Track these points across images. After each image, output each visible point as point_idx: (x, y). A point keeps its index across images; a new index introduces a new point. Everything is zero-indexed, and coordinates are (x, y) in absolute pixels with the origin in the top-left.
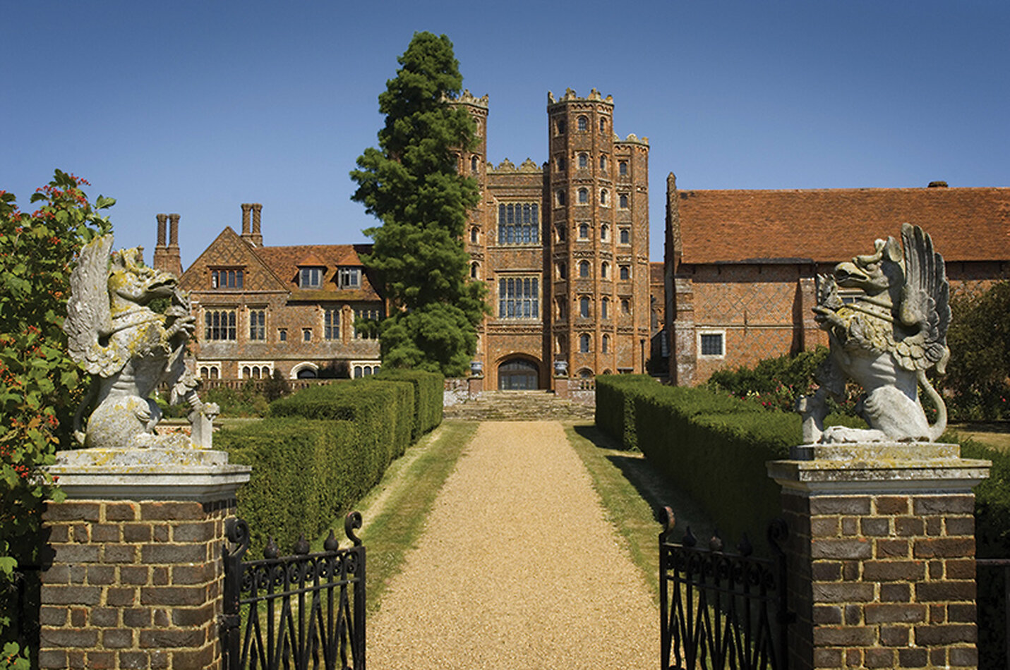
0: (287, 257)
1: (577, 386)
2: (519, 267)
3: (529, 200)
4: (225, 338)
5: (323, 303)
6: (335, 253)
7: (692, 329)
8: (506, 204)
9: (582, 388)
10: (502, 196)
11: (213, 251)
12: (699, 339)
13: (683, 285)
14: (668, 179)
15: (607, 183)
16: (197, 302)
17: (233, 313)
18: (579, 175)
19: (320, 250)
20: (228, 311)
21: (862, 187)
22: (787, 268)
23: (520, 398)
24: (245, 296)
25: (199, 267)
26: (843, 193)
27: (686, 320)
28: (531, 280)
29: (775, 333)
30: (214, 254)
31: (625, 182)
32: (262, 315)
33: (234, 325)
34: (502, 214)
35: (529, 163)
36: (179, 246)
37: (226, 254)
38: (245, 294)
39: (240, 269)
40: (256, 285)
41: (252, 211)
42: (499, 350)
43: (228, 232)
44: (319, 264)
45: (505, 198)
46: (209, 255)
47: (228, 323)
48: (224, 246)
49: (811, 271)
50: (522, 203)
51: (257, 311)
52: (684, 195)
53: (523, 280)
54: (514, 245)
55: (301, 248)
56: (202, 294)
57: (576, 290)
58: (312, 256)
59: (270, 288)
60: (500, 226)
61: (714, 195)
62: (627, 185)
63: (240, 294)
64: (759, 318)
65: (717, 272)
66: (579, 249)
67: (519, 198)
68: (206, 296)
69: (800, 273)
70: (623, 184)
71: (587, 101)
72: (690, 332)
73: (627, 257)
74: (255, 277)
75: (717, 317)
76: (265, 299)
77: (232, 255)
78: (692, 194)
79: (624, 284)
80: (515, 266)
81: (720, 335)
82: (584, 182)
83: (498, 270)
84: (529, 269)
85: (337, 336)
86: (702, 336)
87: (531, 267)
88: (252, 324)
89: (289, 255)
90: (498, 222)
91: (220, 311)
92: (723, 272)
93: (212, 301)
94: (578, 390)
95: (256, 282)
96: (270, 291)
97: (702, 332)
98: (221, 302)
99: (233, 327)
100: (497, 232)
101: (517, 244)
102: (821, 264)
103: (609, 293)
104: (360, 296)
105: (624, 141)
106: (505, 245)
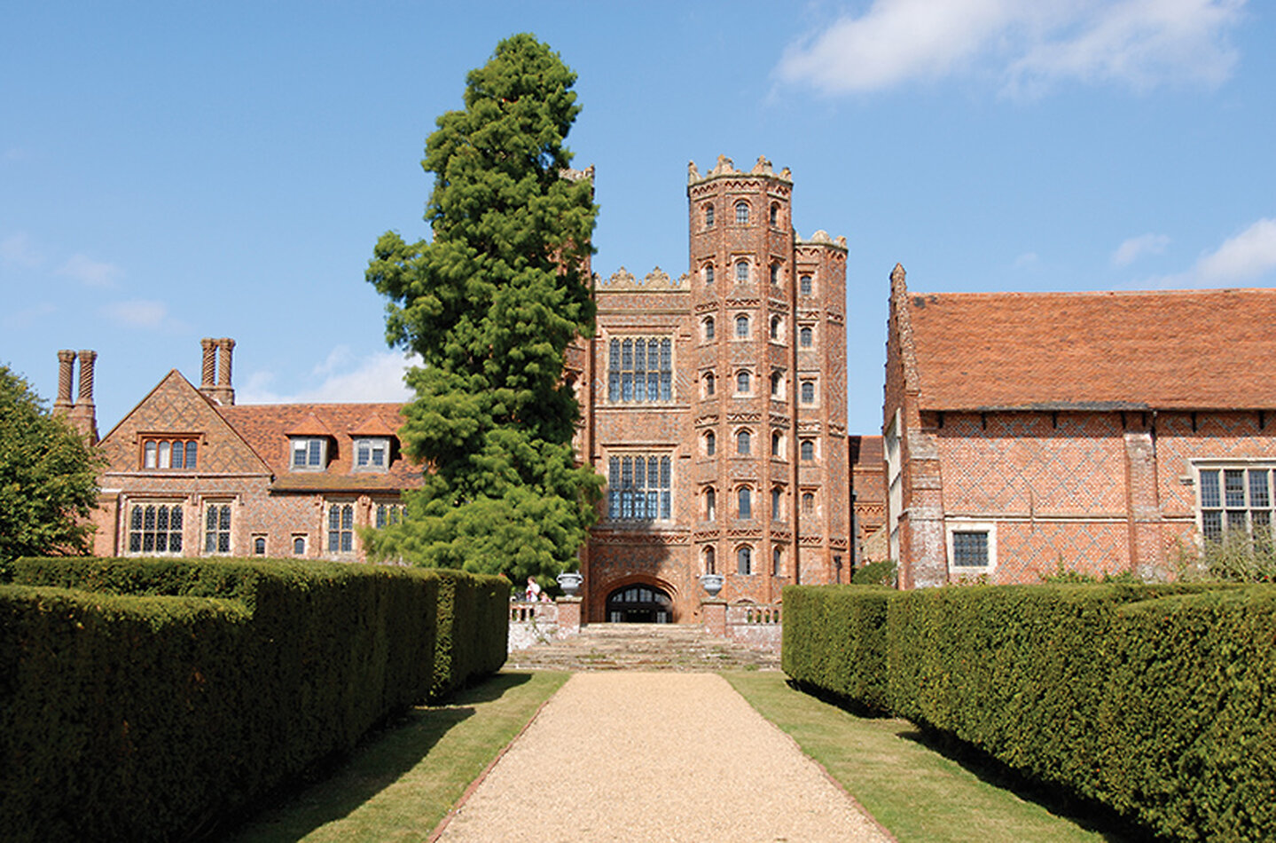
0: (271, 422)
1: (742, 616)
2: (642, 438)
3: (656, 333)
4: (163, 549)
5: (327, 494)
6: (350, 415)
7: (939, 520)
8: (621, 338)
9: (750, 618)
10: (614, 327)
11: (148, 408)
12: (950, 539)
13: (922, 446)
14: (892, 275)
15: (780, 306)
16: (119, 490)
17: (177, 508)
18: (736, 293)
19: (325, 412)
20: (171, 506)
21: (1227, 288)
22: (1101, 419)
23: (644, 636)
24: (199, 481)
25: (125, 434)
26: (1192, 296)
27: (928, 505)
28: (659, 460)
29: (1083, 530)
30: (149, 412)
31: (810, 306)
32: (226, 513)
33: (180, 527)
34: (614, 355)
35: (657, 273)
36: (95, 403)
37: (170, 414)
38: (199, 477)
39: (193, 437)
40: (217, 464)
41: (218, 350)
42: (607, 570)
43: (172, 379)
44: (323, 433)
45: (619, 330)
46: (142, 414)
47: (169, 526)
48: (166, 401)
49: (1144, 424)
50: (647, 338)
51: (219, 506)
52: (919, 302)
53: (646, 459)
54: (633, 403)
55: (294, 408)
56: (127, 476)
57: (732, 475)
58: (313, 420)
59: (241, 468)
60: (611, 373)
61: (970, 301)
62: (813, 310)
63: (193, 477)
64: (1054, 504)
65: (980, 424)
66: (737, 409)
67: (643, 330)
68: (135, 479)
69: (1124, 427)
70: (806, 310)
71: (752, 176)
72: (936, 525)
73: (813, 425)
74: (216, 452)
75: (979, 501)
76: (233, 486)
77: (180, 416)
78: (933, 300)
79: (808, 466)
80: (634, 437)
81: (985, 534)
82: (745, 304)
83: (608, 443)
84: (658, 442)
85: (347, 547)
86: (955, 533)
87: (660, 438)
88: (208, 527)
89: (275, 418)
90: (607, 367)
91: (157, 505)
92: (990, 423)
93: (144, 489)
94: (743, 624)
95: (218, 459)
96: (241, 473)
97: (955, 527)
98: (159, 490)
99: (178, 531)
100: (607, 383)
101: (639, 402)
102: (1162, 412)
103: (784, 481)
104: (387, 484)
105: (809, 241)
106: (619, 403)
